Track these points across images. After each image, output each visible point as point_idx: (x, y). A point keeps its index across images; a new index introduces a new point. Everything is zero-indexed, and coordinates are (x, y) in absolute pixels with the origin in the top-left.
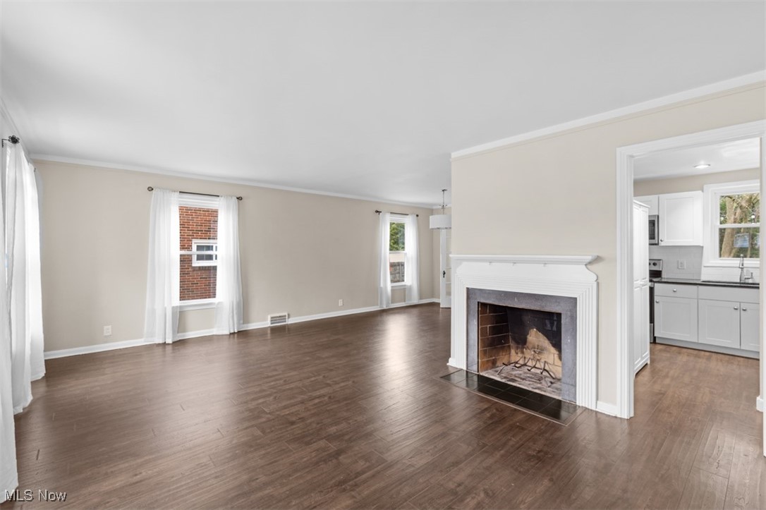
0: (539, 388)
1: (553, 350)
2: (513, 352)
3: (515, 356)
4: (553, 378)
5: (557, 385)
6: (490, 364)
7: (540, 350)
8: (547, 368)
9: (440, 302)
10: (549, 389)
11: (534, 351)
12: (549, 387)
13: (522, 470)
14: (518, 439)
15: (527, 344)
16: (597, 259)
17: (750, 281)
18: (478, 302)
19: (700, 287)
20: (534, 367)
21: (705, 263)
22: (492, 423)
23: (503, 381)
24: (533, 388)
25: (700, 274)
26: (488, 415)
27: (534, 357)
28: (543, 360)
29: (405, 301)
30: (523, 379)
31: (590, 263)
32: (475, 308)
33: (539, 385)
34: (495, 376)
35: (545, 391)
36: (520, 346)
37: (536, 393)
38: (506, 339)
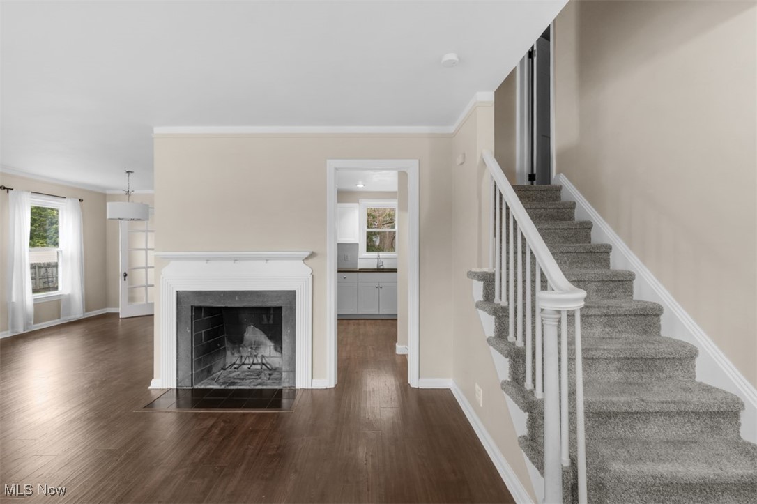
0: (260, 384)
1: (270, 343)
2: (229, 353)
3: (231, 358)
4: (270, 370)
5: (275, 375)
6: (205, 373)
7: (258, 345)
8: (264, 362)
9: (120, 312)
10: (269, 381)
11: (252, 348)
12: (269, 379)
13: (268, 475)
14: (254, 445)
15: (244, 342)
16: (313, 255)
17: (382, 267)
18: (192, 307)
19: (360, 274)
20: (253, 364)
21: (360, 256)
22: (223, 439)
23: (223, 387)
24: (254, 385)
25: (357, 264)
26: (217, 431)
27: (251, 354)
28: (260, 355)
29: (59, 318)
30: (243, 379)
31: (307, 258)
32: (187, 313)
33: (259, 381)
34: (213, 385)
35: (266, 385)
36: (237, 346)
37: (258, 389)
38: (222, 342)
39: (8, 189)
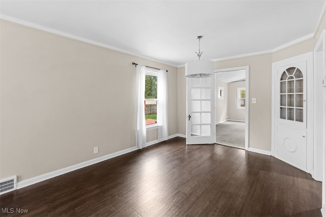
29: (157, 139)
39: (136, 64)
